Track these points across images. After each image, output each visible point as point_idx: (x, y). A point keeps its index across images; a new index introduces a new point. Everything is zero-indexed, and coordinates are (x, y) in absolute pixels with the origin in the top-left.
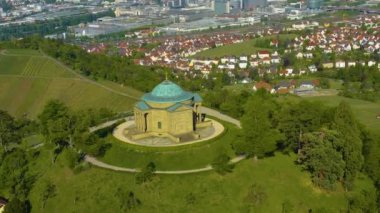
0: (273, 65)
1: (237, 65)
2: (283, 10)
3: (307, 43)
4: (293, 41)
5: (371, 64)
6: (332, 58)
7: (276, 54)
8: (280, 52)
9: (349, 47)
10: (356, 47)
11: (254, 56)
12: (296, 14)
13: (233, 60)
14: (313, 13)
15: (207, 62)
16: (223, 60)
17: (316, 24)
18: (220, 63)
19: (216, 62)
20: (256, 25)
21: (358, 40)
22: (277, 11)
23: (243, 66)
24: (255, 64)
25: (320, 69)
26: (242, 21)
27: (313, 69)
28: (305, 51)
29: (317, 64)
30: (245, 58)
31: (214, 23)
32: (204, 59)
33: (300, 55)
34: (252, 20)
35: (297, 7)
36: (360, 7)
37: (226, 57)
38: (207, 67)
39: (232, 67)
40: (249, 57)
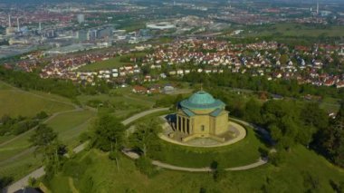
0: (136, 74)
1: (111, 75)
2: (124, 38)
3: (155, 59)
4: (145, 58)
5: (200, 70)
6: (174, 68)
7: (136, 66)
8: (139, 65)
9: (183, 61)
10: (188, 60)
11: (122, 68)
12: (134, 40)
13: (107, 72)
14: (145, 39)
15: (89, 74)
16: (101, 72)
17: (150, 46)
18: (99, 74)
19: (96, 73)
20: (110, 47)
21: (187, 56)
22: (120, 38)
23: (115, 75)
24: (123, 74)
25: (168, 75)
26: (100, 45)
27: (163, 76)
28: (155, 64)
29: (165, 72)
30: (115, 70)
31: (81, 46)
32: (86, 72)
33: (153, 66)
34: (106, 44)
35: (133, 35)
36: (173, 34)
37: (102, 69)
38: (89, 77)
39: (108, 76)
40: (118, 69)
